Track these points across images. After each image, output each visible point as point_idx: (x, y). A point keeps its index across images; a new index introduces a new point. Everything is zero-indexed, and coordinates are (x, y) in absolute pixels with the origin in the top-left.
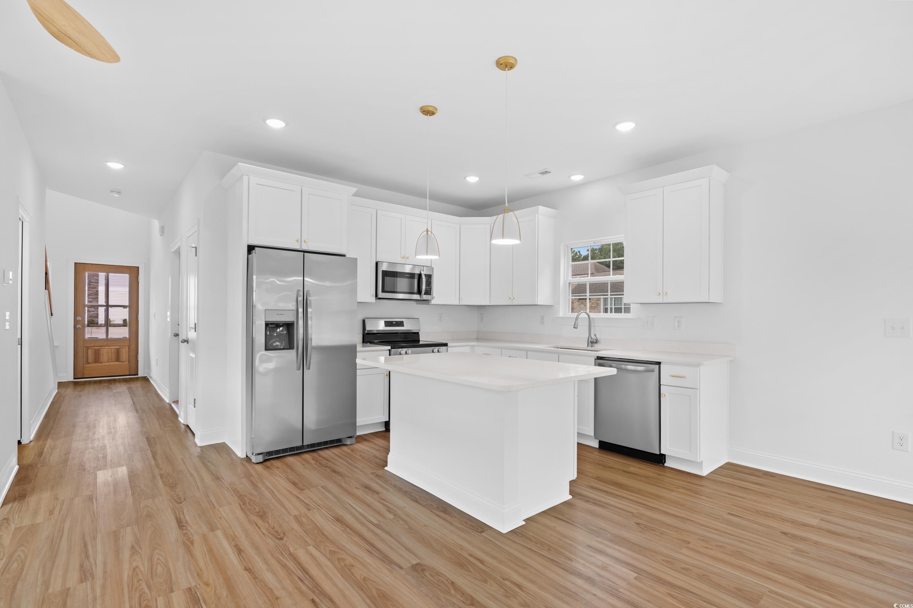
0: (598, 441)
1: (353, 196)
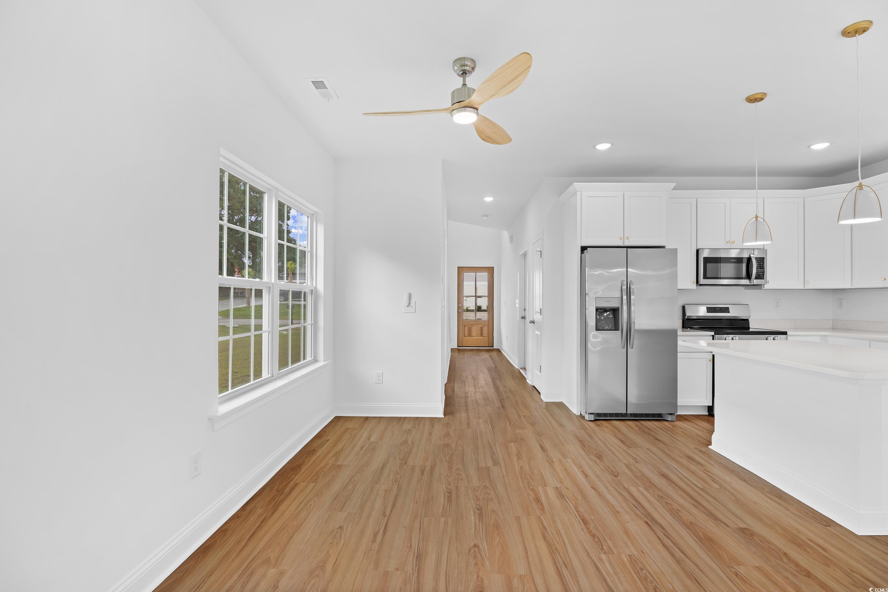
1: (672, 190)
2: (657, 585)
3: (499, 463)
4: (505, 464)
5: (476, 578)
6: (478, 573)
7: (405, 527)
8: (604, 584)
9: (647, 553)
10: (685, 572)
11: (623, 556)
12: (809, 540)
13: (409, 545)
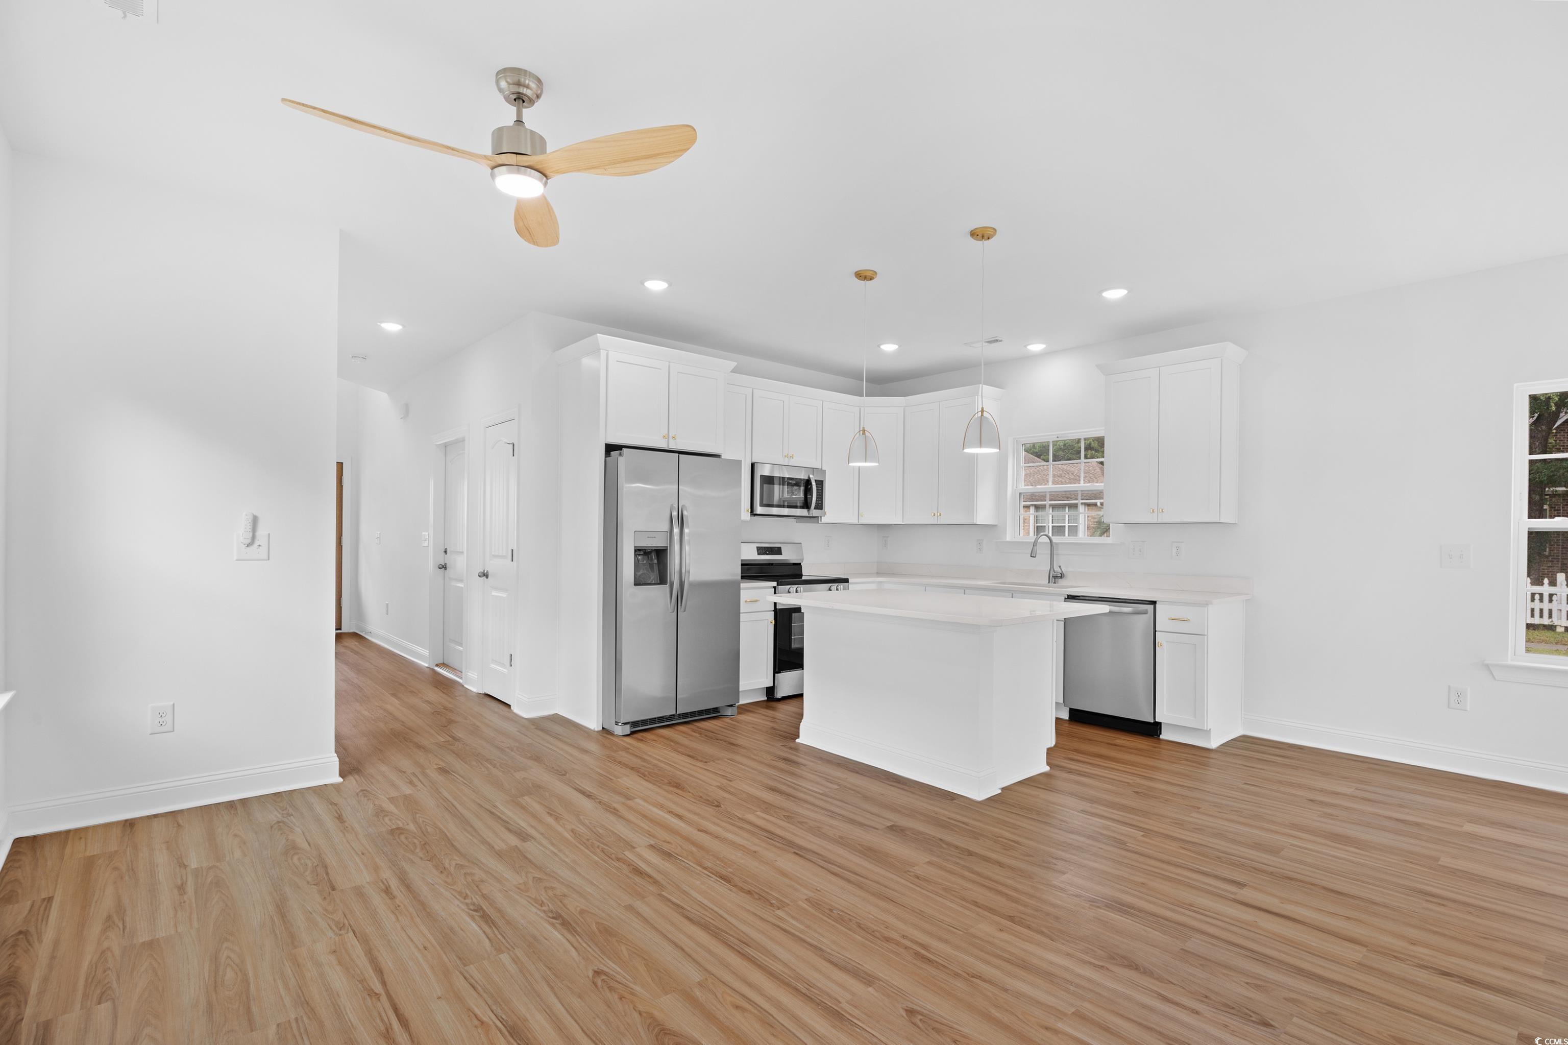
0: (1068, 709)
1: (731, 372)
2: (858, 921)
3: (527, 835)
4: (542, 834)
5: (639, 1016)
6: (635, 1008)
7: (439, 998)
8: (805, 945)
9: (822, 889)
10: (873, 894)
11: (800, 903)
12: (949, 818)
13: (476, 1022)
